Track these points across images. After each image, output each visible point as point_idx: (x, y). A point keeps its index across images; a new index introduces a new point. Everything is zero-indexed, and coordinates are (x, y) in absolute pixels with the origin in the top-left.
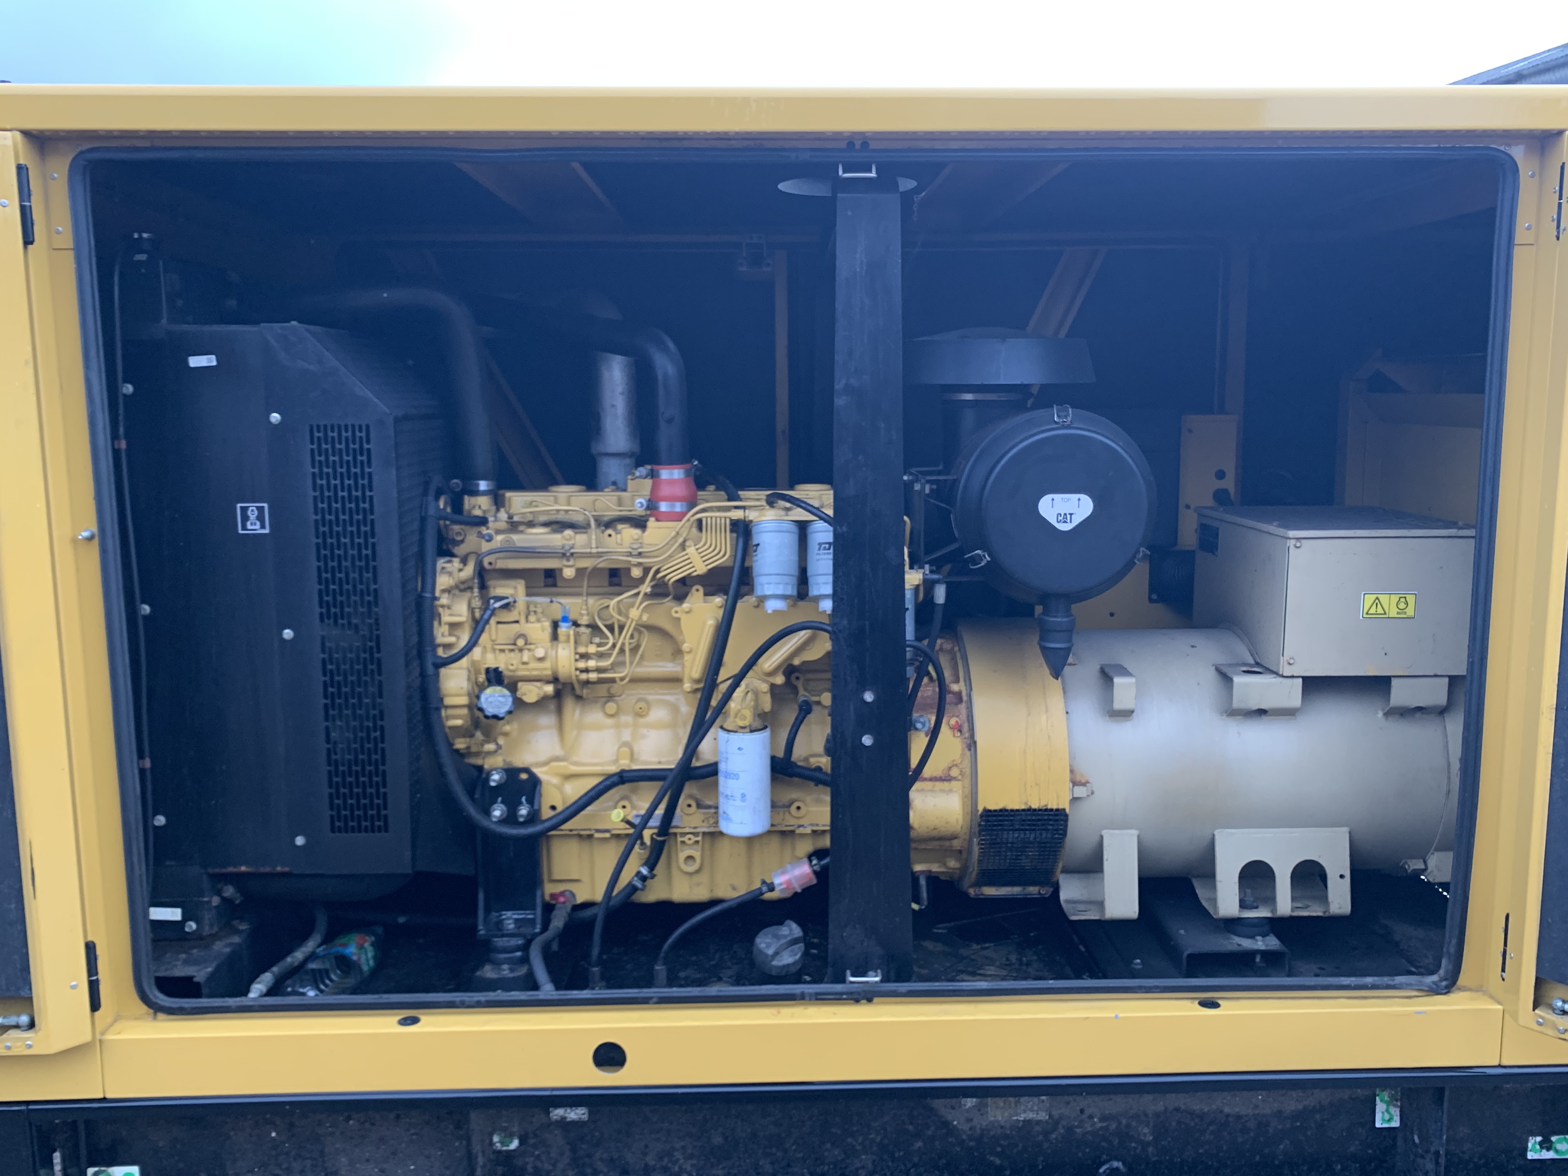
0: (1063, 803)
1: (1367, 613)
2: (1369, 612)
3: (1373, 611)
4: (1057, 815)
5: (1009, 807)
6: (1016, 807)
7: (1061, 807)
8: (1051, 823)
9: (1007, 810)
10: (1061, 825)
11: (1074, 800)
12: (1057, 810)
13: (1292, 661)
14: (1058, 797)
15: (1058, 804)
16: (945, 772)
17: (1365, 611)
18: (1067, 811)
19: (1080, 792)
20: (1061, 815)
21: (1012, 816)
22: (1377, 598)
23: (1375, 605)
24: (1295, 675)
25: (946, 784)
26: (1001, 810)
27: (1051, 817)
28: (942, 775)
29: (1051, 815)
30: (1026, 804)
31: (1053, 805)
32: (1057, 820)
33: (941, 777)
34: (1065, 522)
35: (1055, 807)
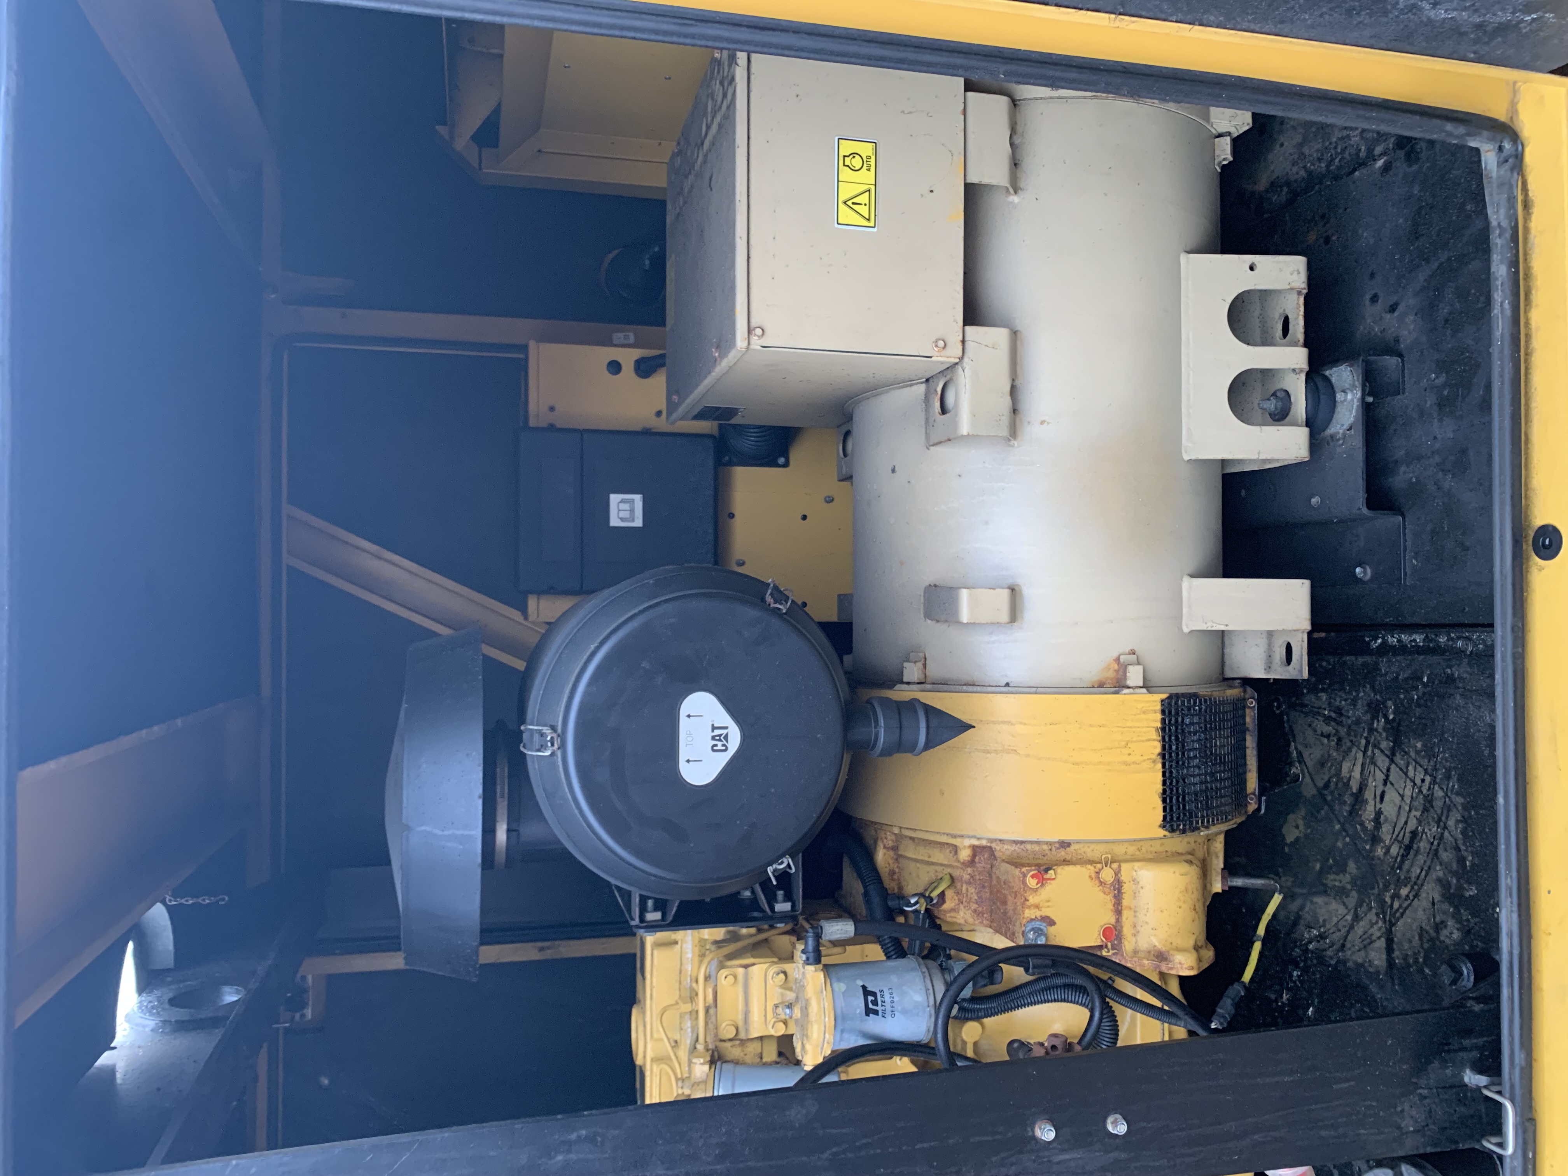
0: (1153, 702)
1: (869, 220)
2: (867, 217)
3: (864, 210)
4: (1170, 712)
5: (1159, 788)
6: (1159, 777)
7: (1159, 707)
8: (1180, 720)
9: (1164, 791)
10: (1183, 702)
11: (1148, 686)
12: (1163, 712)
13: (941, 343)
14: (1144, 713)
15: (1155, 712)
16: (1107, 890)
17: (866, 223)
18: (1164, 696)
19: (1135, 676)
20: (1170, 704)
21: (1171, 783)
22: (845, 203)
23: (854, 207)
24: (961, 338)
25: (1126, 888)
26: (1164, 801)
27: (1173, 721)
28: (1112, 895)
29: (1170, 721)
30: (1154, 762)
31: (1156, 719)
32: (1177, 714)
33: (1115, 896)
34: (726, 737)
35: (1159, 716)
